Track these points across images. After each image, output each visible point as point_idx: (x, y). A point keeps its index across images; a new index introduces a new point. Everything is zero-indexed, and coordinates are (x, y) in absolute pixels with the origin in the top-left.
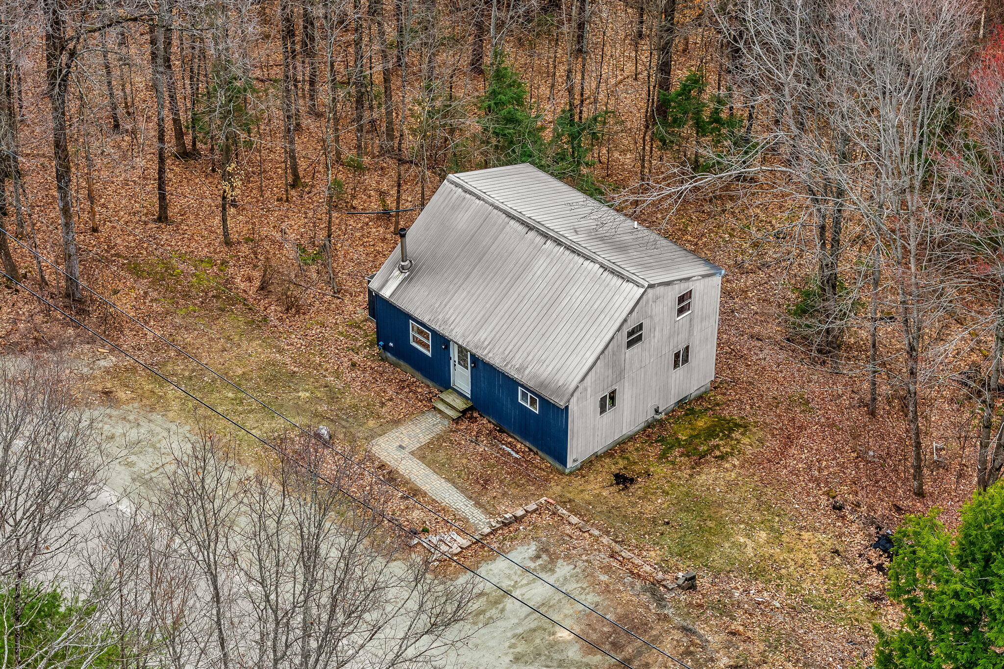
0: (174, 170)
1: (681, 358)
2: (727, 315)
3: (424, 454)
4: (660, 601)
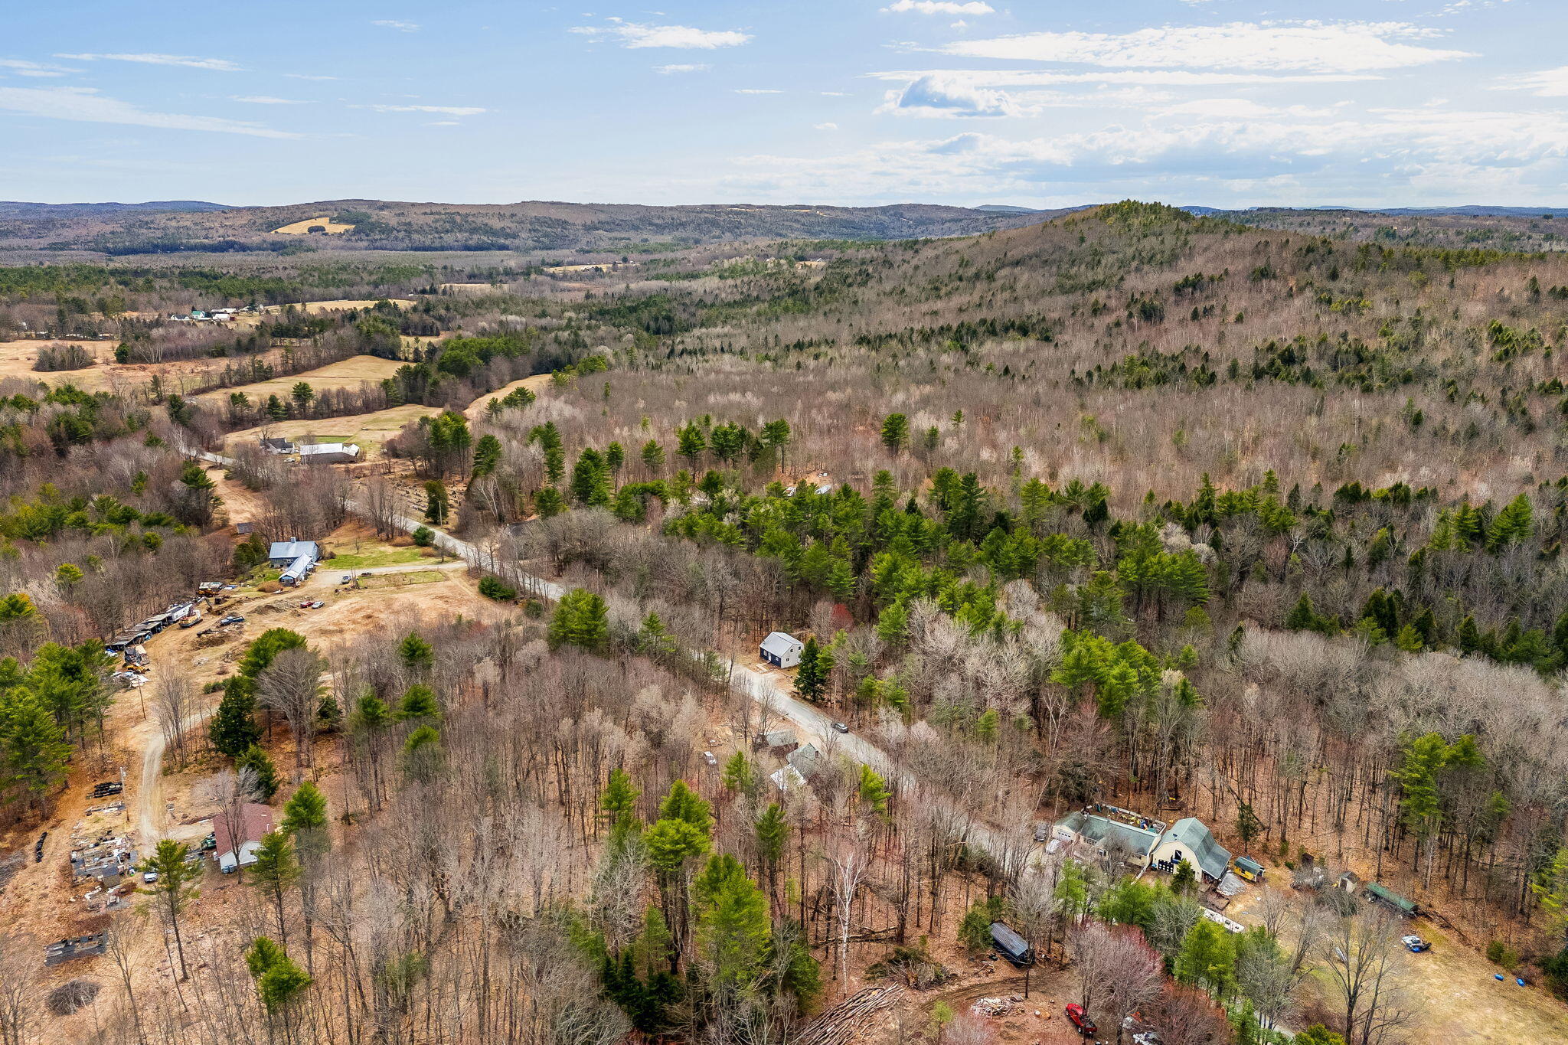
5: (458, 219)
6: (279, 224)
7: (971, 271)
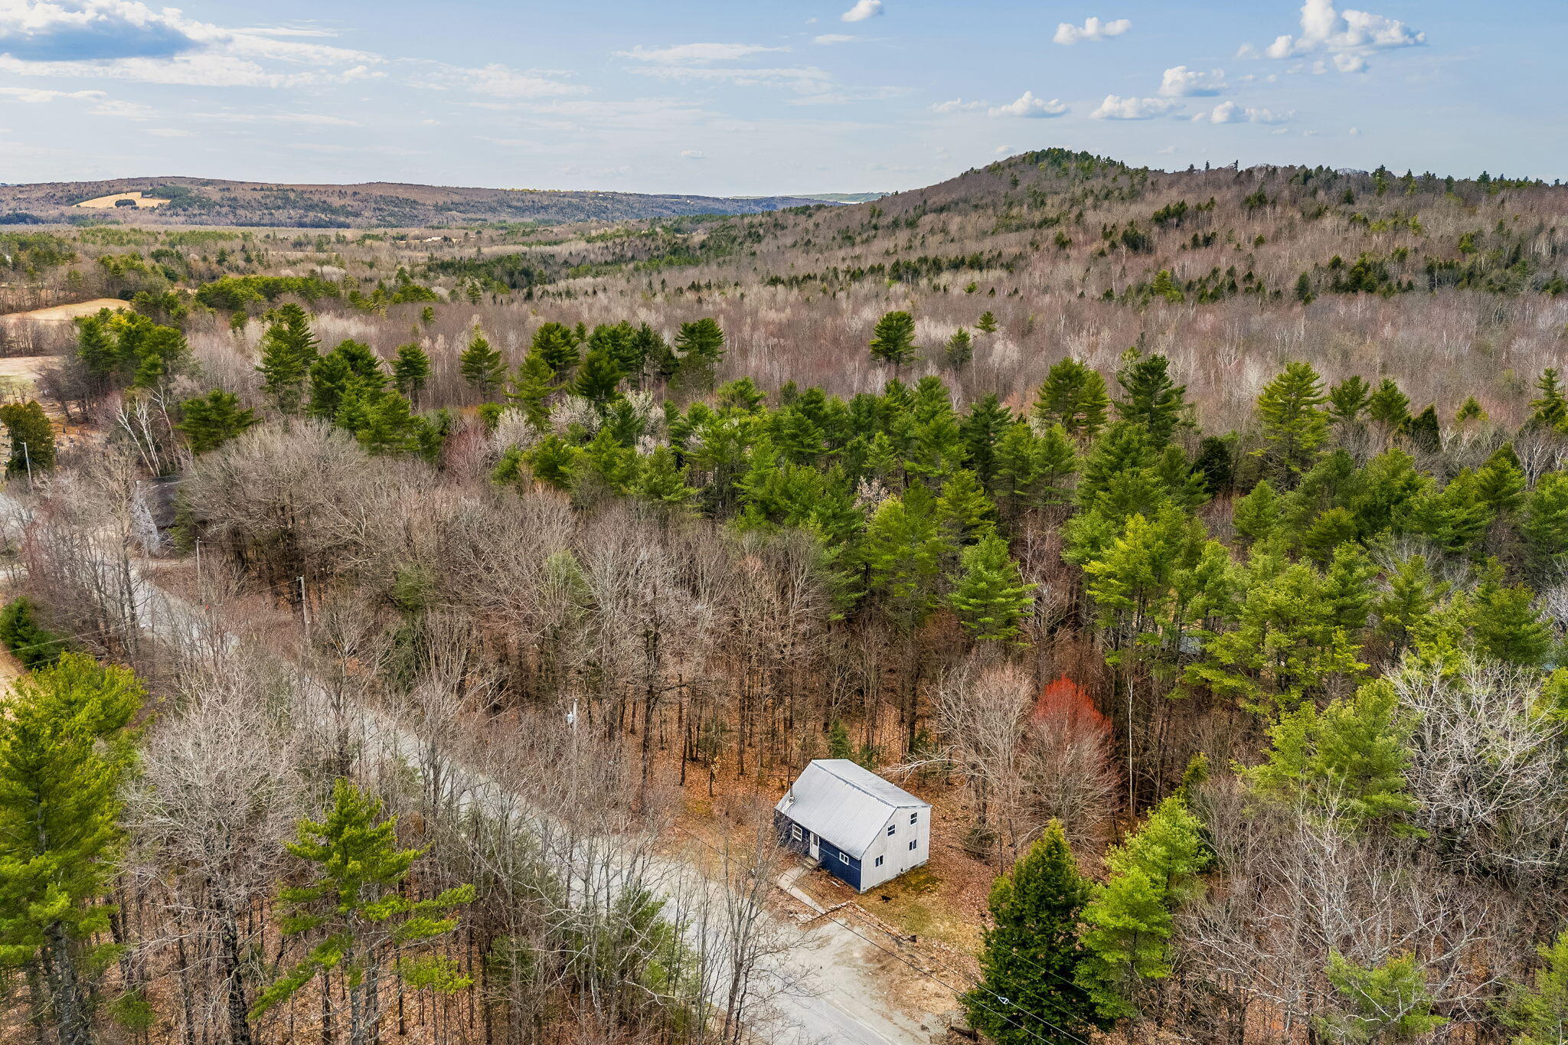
0: (688, 765)
1: (913, 845)
2: (933, 824)
3: (798, 883)
4: (900, 944)
5: (292, 196)
6: (81, 198)
7: (888, 220)
